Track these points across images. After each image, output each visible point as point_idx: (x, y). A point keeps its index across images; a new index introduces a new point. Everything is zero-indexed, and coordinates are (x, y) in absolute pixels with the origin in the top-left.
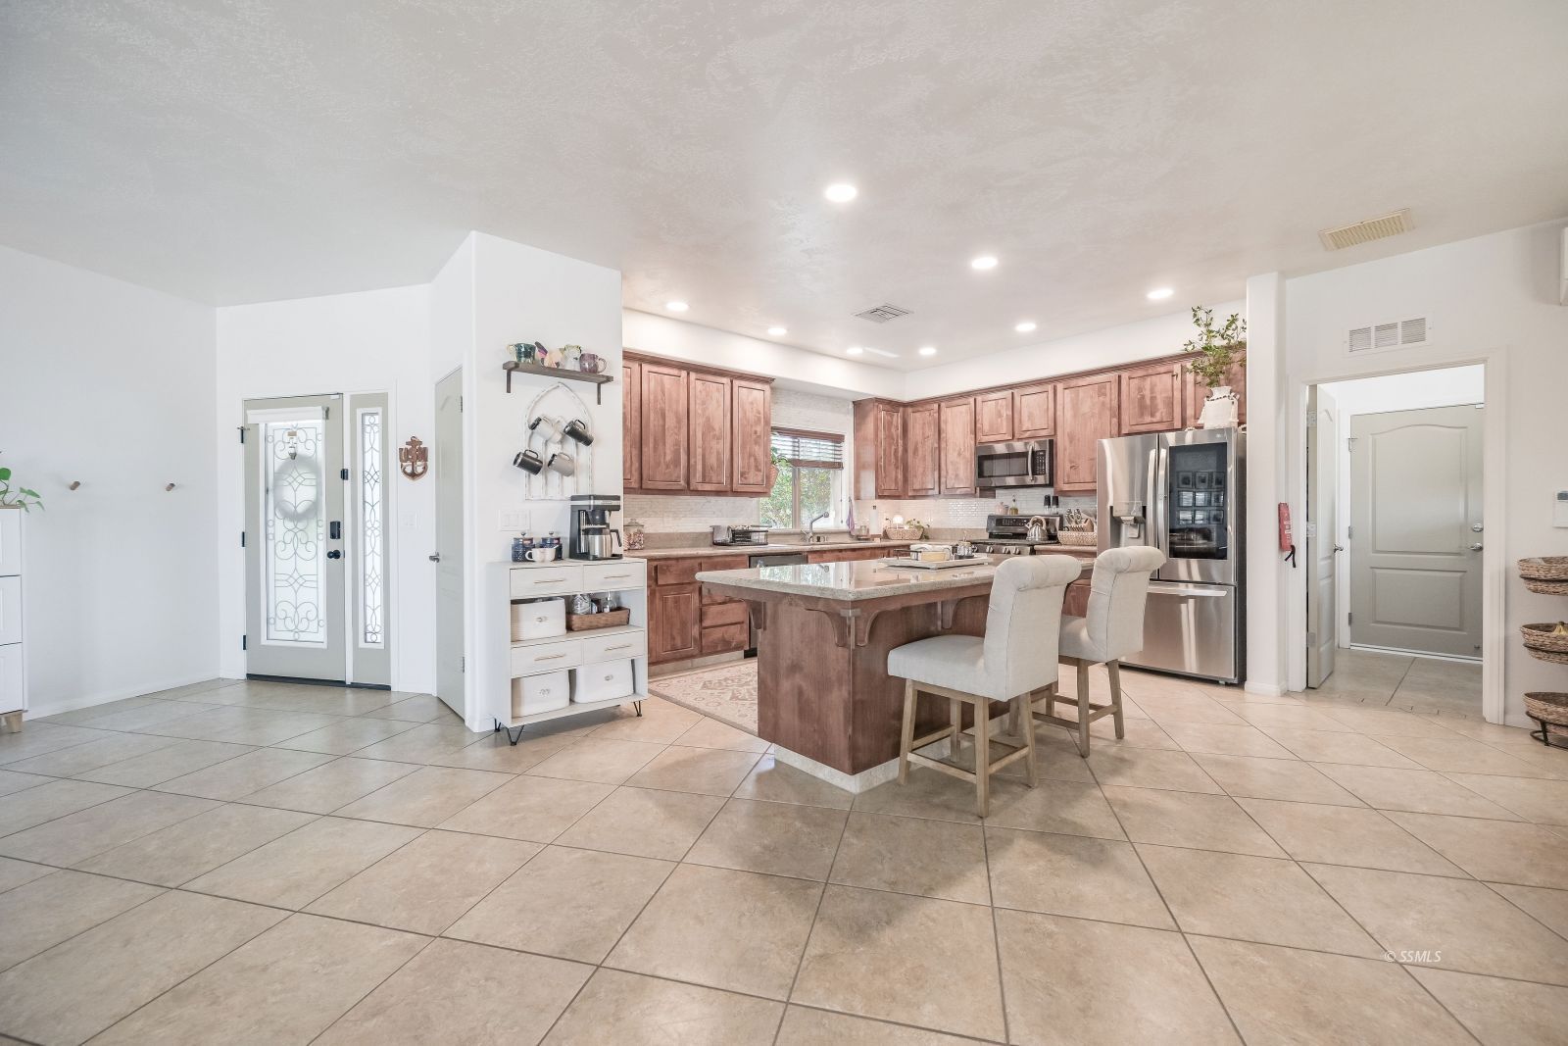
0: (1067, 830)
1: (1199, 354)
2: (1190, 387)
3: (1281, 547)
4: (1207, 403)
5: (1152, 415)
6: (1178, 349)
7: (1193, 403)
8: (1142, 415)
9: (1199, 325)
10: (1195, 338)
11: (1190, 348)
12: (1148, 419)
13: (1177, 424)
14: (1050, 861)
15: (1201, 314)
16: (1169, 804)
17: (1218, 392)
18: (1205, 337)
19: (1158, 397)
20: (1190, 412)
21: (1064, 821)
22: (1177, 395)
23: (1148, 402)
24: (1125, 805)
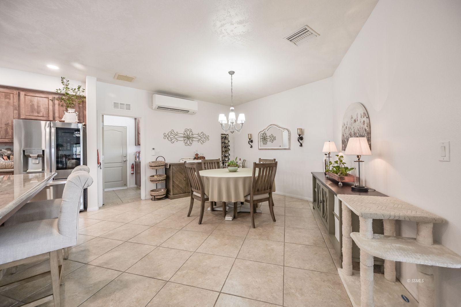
0: (101, 286)
1: (63, 95)
2: (57, 107)
3: (98, 163)
4: (66, 113)
5: (38, 113)
6: (54, 90)
7: (58, 112)
8: (33, 112)
9: (63, 84)
10: (62, 89)
11: (59, 91)
12: (36, 114)
13: (51, 119)
14: (112, 300)
15: (65, 80)
16: (116, 254)
17: (70, 110)
18: (65, 90)
19: (41, 106)
20: (57, 115)
21: (95, 284)
22: (51, 108)
23: (36, 107)
24: (106, 263)
